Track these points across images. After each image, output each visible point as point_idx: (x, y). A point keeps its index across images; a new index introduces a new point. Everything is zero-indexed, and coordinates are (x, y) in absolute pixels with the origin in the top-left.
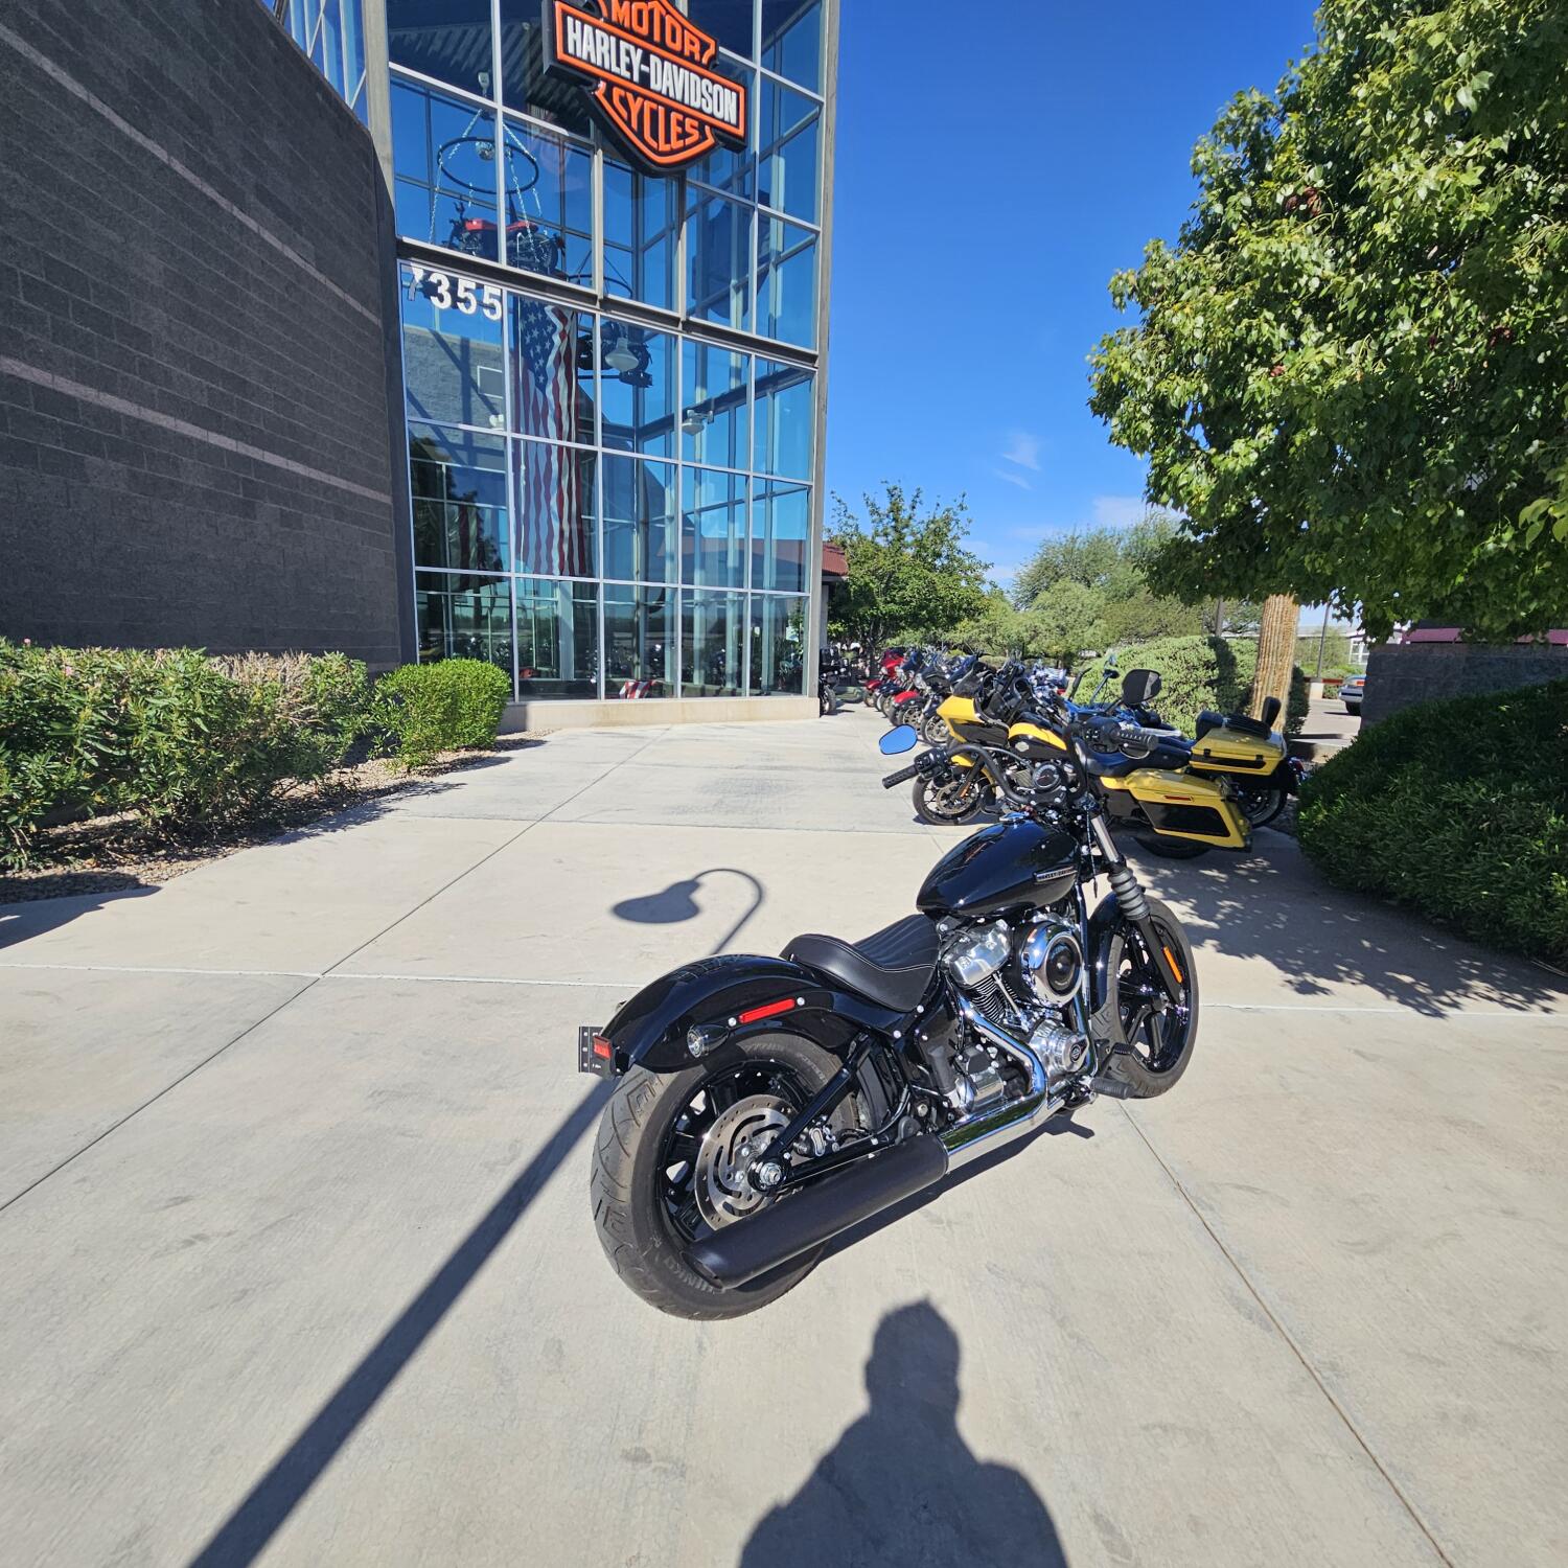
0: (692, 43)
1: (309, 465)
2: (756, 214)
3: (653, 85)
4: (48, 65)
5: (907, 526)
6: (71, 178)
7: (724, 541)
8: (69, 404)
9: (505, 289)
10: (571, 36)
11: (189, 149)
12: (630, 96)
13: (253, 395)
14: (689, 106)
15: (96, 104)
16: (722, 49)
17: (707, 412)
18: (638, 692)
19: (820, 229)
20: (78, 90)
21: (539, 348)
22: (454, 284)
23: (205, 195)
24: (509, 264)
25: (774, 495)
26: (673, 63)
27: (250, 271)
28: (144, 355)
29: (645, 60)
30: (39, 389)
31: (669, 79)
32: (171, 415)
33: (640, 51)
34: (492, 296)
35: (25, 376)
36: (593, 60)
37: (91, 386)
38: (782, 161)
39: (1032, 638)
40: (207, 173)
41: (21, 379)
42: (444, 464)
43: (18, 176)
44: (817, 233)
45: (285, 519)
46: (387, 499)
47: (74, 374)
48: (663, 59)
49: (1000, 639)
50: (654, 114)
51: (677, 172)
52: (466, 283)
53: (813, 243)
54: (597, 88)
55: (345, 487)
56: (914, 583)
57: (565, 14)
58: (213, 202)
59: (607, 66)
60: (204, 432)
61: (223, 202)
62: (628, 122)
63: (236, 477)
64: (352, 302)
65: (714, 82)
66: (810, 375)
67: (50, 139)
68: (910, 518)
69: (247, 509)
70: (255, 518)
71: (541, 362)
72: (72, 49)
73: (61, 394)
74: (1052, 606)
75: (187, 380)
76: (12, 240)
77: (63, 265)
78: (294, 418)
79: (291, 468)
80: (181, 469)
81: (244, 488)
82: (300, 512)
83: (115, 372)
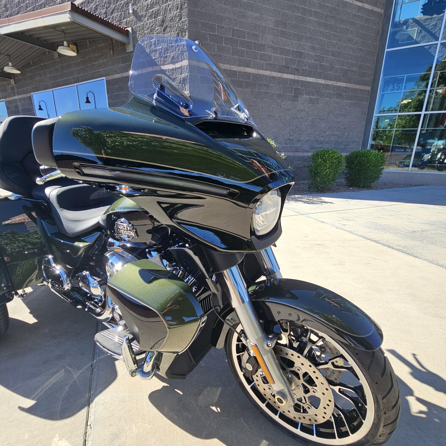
1: (327, 80)
8: (235, 73)
13: (305, 57)
28: (262, 52)
32: (269, 70)
37: (242, 66)
45: (311, 101)
47: (237, 64)
55: (345, 86)
60: (281, 74)
63: (292, 88)
64: (367, 6)
69: (295, 98)
70: (298, 101)
73: (232, 70)
75: (278, 57)
76: (223, 27)
77: (238, 30)
78: (323, 62)
79: (318, 82)
80: (270, 88)
81: (294, 91)
82: (319, 97)
83: (251, 60)
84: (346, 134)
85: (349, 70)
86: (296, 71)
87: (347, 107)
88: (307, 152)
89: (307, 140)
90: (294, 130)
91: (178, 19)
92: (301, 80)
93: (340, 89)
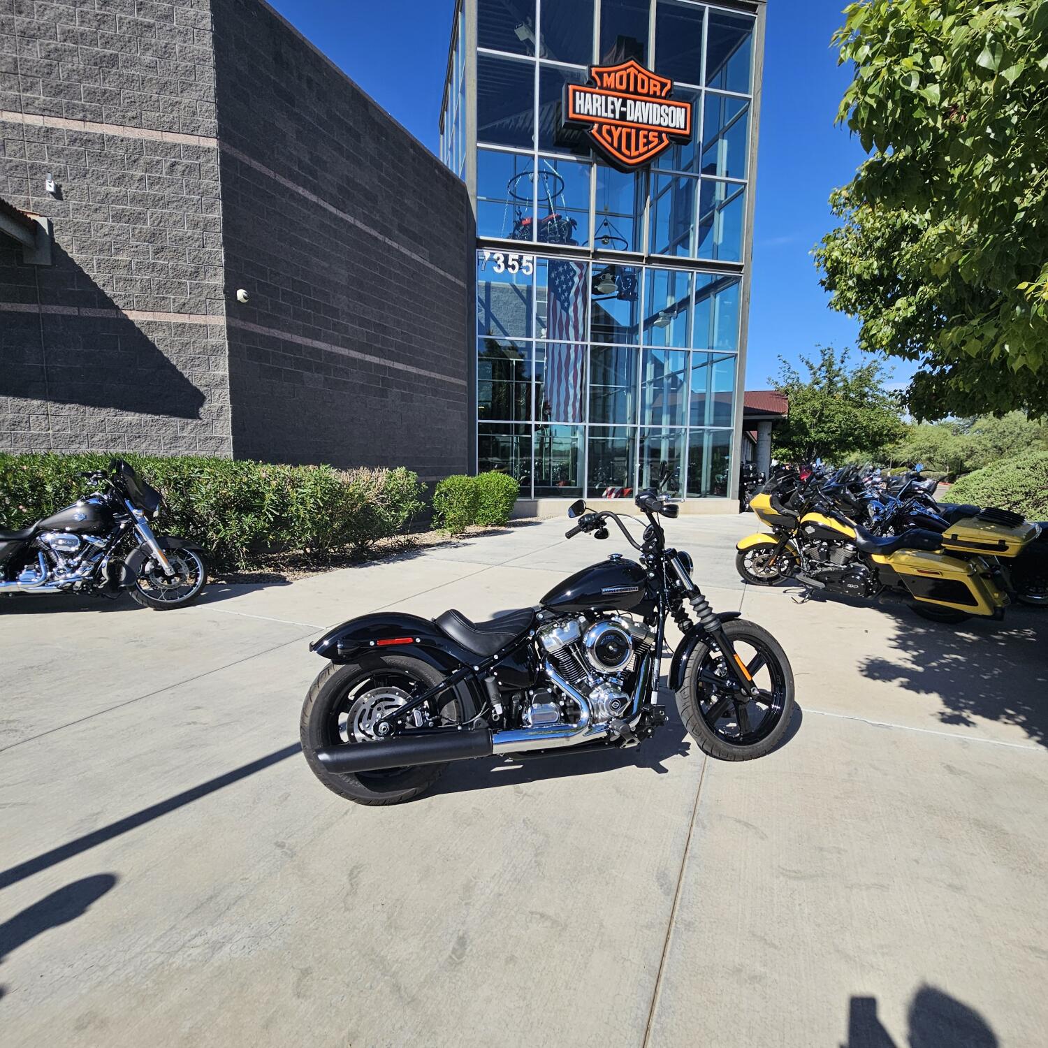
0: (655, 86)
1: (419, 368)
2: (699, 181)
3: (628, 119)
4: (300, 190)
5: (838, 376)
6: (307, 240)
7: (703, 395)
8: (299, 347)
9: (535, 256)
10: (578, 102)
11: (365, 214)
12: (613, 128)
13: (390, 333)
14: (652, 125)
15: (321, 203)
16: (675, 83)
17: (673, 312)
18: (614, 495)
19: (747, 182)
20: (314, 198)
21: (565, 286)
22: (506, 257)
23: (370, 235)
24: (538, 241)
25: (713, 362)
26: (641, 101)
27: (392, 269)
28: (335, 320)
29: (624, 104)
30: (285, 342)
31: (639, 112)
32: (346, 348)
33: (620, 100)
34: (528, 261)
35: (280, 337)
36: (591, 113)
37: (308, 338)
38: (725, 142)
39: (969, 457)
40: (373, 224)
41: (277, 338)
42: (514, 360)
43: (283, 244)
44: (745, 184)
45: (403, 397)
46: (464, 383)
47: (301, 333)
48: (635, 101)
49: (938, 458)
50: (629, 135)
51: (645, 166)
52: (513, 256)
53: (742, 191)
54: (592, 129)
55: (439, 378)
56: (839, 417)
57: (574, 91)
58: (376, 239)
59: (599, 114)
60: (363, 355)
61: (381, 237)
62: (612, 145)
63: (378, 377)
64: (449, 277)
65: (669, 106)
66: (738, 279)
67: (298, 224)
68: (840, 370)
69: (383, 393)
70: (387, 397)
71: (566, 294)
72: (311, 178)
73: (295, 343)
74: (989, 431)
75: (356, 329)
76: (279, 274)
77: (299, 282)
78: (412, 343)
79: (408, 370)
80: (350, 375)
81: (382, 382)
82: (412, 393)
83: (321, 330)
84: (449, 447)
85: (441, 356)
86: (380, 353)
91: (197, 244)
92: (388, 365)
93: (434, 383)
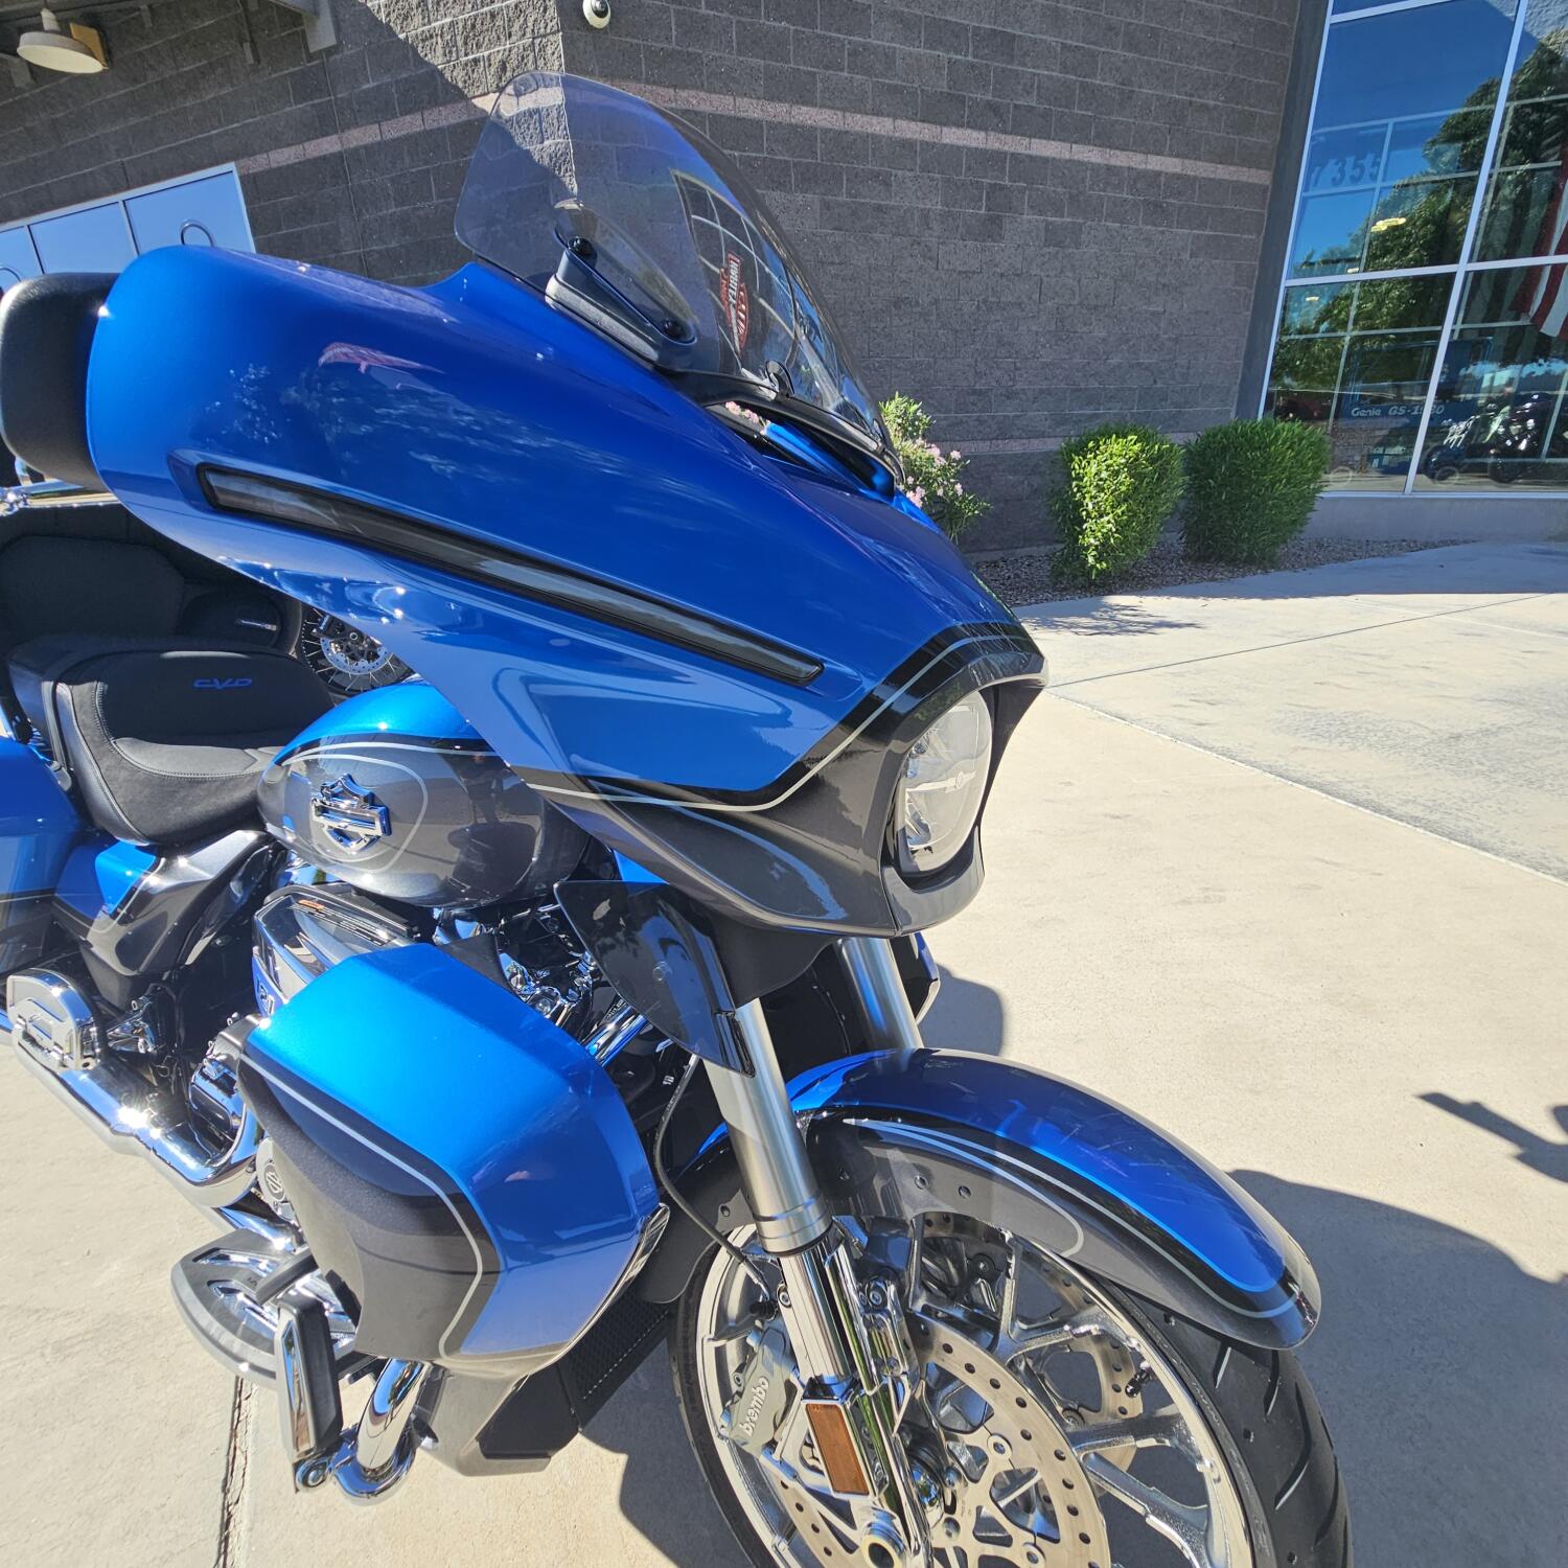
1: (1110, 147)
8: (750, 131)
28: (856, 39)
30: (718, 119)
32: (888, 116)
41: (697, 113)
45: (1052, 237)
47: (761, 91)
55: (1178, 170)
63: (978, 186)
70: (1002, 237)
73: (743, 120)
75: (918, 58)
78: (1095, 75)
79: (1076, 158)
80: (894, 188)
81: (988, 198)
82: (1081, 221)
83: (815, 73)
84: (1181, 360)
85: (1191, 103)
87: (1186, 256)
88: (1042, 435)
89: (1042, 391)
90: (992, 355)
92: (1012, 150)
93: (1159, 186)
